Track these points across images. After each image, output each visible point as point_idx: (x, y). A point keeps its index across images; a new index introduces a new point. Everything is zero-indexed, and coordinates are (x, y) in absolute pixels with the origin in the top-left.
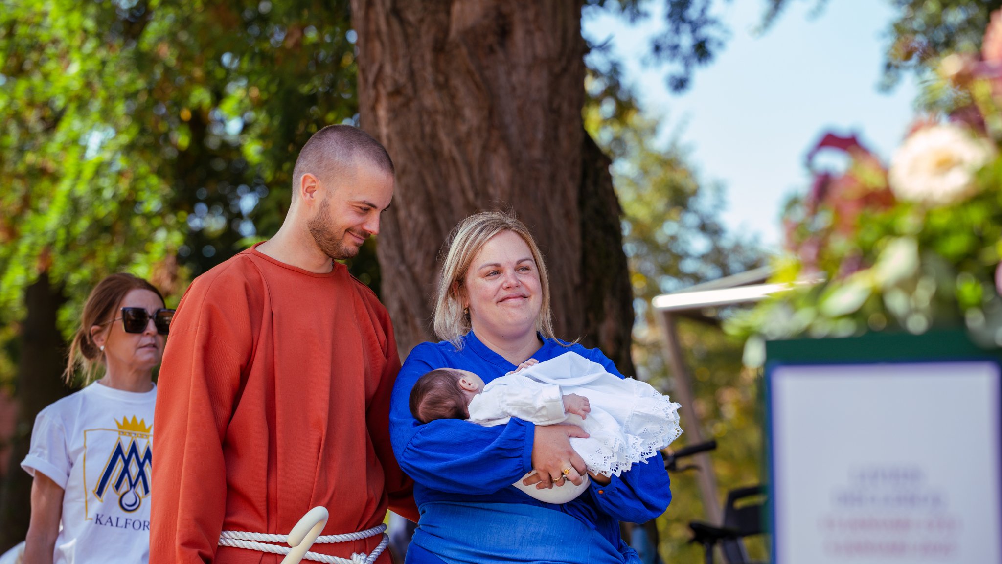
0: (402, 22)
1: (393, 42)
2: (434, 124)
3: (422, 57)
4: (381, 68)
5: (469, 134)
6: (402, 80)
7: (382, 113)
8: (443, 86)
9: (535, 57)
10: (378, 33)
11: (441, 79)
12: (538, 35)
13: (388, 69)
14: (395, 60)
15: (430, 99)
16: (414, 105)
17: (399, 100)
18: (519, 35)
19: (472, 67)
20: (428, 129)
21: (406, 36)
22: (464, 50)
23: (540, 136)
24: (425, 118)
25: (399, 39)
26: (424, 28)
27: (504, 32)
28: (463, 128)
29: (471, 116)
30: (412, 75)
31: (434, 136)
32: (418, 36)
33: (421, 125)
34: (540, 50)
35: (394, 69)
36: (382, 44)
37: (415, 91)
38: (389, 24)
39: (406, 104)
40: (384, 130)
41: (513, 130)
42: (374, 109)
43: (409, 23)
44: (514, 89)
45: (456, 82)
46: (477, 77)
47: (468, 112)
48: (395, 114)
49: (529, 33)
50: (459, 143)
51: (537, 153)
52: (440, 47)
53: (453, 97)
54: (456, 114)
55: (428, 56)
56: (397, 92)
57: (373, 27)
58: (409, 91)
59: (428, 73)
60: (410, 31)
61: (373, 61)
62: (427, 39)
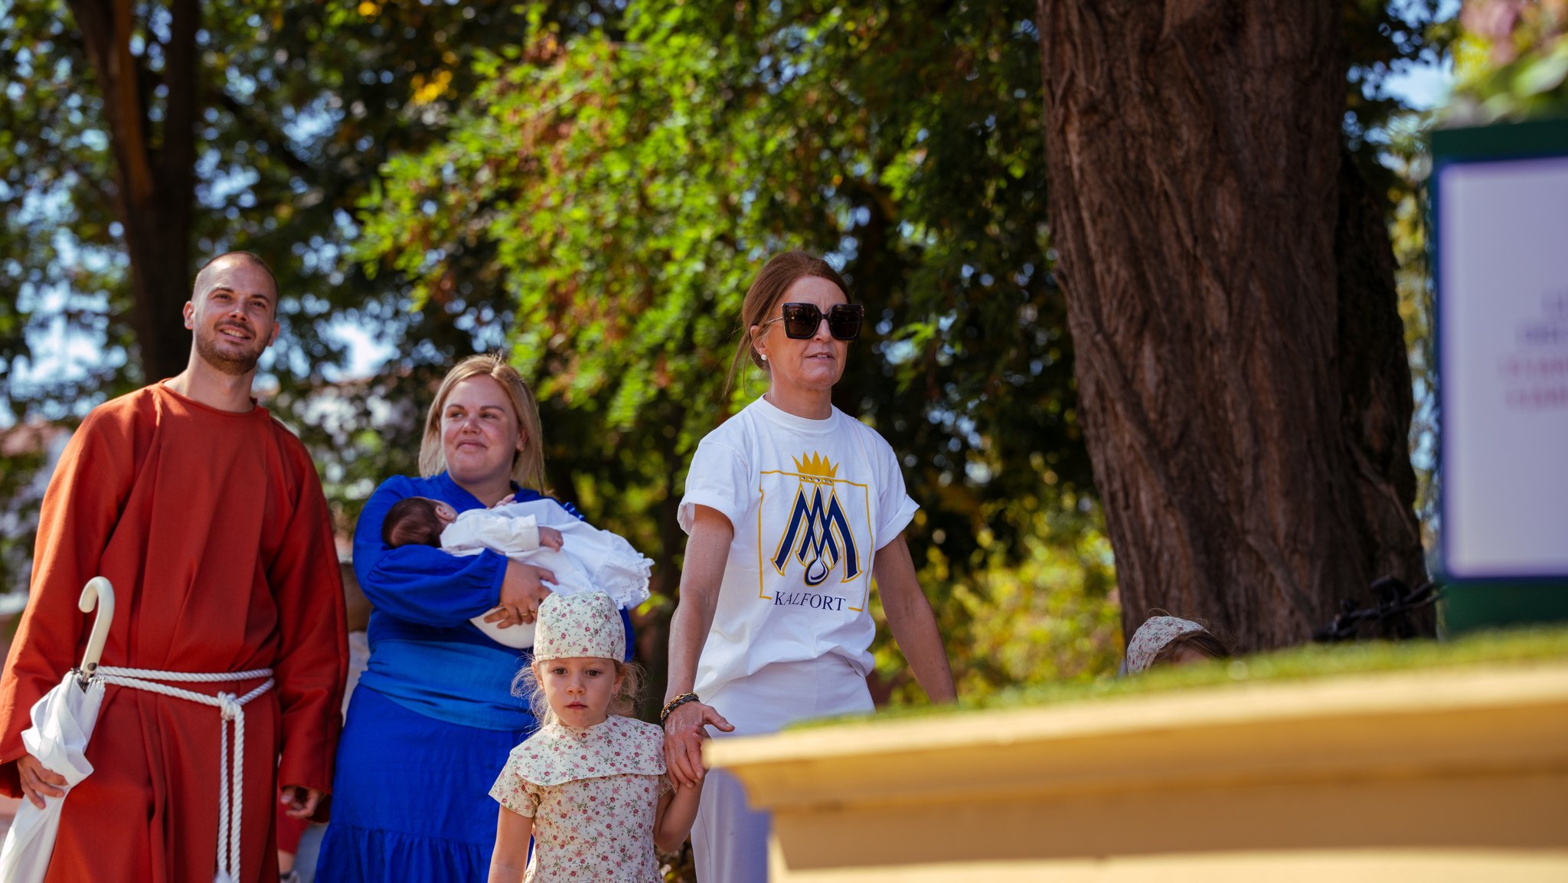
0: (1100, 17)
1: (1088, 43)
2: (1142, 147)
3: (1126, 62)
4: (1073, 76)
5: (1186, 161)
6: (1099, 93)
7: (1073, 137)
8: (1152, 99)
9: (1276, 59)
10: (1069, 31)
11: (1151, 89)
12: (1280, 28)
13: (1081, 80)
14: (1090, 68)
15: (1136, 117)
16: (1114, 125)
17: (1096, 118)
18: (1254, 28)
19: (1191, 73)
20: (1132, 156)
21: (1105, 35)
22: (1181, 50)
23: (1282, 162)
24: (1129, 141)
25: (1096, 40)
26: (1129, 25)
27: (1235, 27)
28: (1180, 153)
29: (1189, 137)
30: (1112, 85)
31: (1141, 165)
32: (1122, 35)
33: (1124, 151)
34: (1282, 48)
35: (1089, 79)
36: (1074, 46)
37: (1117, 107)
38: (1082, 20)
39: (1104, 124)
40: (1076, 160)
41: (1246, 154)
42: (1062, 132)
43: (1109, 18)
44: (1247, 100)
45: (1170, 93)
46: (1197, 85)
47: (1185, 132)
48: (1089, 137)
49: (1268, 26)
50: (1173, 173)
51: (1277, 184)
52: (1149, 49)
53: (1165, 113)
54: (1169, 135)
55: (1134, 61)
56: (1091, 108)
57: (1062, 26)
58: (1109, 108)
59: (1134, 84)
60: (1111, 28)
61: (1063, 70)
62: (1132, 38)
